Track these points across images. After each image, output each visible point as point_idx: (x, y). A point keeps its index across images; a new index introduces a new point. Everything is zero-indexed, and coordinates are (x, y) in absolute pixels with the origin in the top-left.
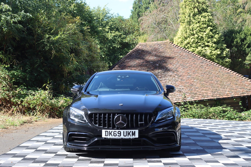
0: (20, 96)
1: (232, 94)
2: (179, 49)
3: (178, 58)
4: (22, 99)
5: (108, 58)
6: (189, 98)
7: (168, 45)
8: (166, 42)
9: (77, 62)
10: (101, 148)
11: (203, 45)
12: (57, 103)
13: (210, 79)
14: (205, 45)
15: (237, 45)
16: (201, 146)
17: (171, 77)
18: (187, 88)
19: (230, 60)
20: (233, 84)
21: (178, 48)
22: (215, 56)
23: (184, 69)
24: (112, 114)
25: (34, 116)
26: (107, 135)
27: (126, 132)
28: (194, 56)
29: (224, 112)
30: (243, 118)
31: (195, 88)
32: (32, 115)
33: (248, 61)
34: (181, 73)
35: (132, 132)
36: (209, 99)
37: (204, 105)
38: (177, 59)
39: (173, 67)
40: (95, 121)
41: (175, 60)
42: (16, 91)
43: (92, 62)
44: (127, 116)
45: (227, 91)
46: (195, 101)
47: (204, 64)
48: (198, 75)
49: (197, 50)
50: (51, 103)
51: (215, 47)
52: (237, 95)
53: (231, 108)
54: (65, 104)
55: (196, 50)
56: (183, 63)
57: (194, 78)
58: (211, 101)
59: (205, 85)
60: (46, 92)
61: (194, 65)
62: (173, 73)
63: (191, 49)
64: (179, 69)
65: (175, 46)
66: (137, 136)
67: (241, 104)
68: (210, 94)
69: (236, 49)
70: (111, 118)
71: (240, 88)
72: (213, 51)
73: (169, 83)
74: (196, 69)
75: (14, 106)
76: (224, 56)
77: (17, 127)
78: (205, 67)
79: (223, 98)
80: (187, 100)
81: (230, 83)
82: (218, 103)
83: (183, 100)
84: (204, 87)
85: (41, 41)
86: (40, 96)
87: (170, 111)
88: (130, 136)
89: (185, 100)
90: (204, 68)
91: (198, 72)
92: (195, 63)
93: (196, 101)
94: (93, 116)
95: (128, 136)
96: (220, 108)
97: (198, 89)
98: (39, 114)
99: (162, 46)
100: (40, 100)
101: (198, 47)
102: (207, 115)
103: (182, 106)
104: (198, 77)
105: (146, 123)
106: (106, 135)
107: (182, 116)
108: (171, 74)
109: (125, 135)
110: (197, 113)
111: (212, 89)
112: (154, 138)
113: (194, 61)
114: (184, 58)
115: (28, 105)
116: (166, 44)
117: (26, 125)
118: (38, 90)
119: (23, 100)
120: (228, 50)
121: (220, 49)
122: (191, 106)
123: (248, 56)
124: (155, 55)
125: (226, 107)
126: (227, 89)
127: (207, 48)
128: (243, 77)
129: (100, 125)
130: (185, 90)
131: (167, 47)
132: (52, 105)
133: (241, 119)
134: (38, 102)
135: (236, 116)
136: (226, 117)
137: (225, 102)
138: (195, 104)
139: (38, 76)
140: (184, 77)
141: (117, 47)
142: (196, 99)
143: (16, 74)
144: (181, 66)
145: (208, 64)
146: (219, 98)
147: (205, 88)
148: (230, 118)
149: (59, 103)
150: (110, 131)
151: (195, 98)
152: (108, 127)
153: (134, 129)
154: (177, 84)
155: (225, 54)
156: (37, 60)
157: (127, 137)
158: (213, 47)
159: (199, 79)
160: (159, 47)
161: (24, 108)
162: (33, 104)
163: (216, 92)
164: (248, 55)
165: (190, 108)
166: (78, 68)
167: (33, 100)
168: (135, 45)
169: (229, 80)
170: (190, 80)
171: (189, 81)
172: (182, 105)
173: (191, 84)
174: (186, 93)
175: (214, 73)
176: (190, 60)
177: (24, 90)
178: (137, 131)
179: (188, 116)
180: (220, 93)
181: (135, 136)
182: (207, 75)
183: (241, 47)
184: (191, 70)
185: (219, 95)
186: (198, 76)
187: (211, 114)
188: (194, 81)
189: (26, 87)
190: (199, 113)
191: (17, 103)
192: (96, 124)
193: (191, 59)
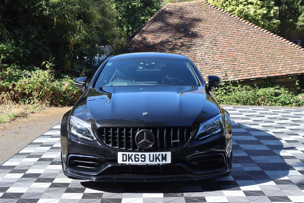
0: (11, 78)
1: (287, 71)
2: (217, 12)
3: (216, 23)
4: (14, 82)
5: (126, 20)
6: (232, 77)
7: (203, 7)
8: (201, 3)
9: (86, 31)
10: (116, 178)
11: (245, 2)
12: (61, 86)
13: (258, 51)
14: (248, 2)
15: (287, 2)
16: (257, 164)
17: (208, 49)
18: (229, 64)
19: (279, 21)
20: (288, 58)
21: (216, 10)
22: (260, 16)
23: (224, 38)
24: (132, 129)
25: (31, 105)
26: (125, 159)
27: (153, 155)
28: (237, 21)
29: (277, 95)
30: (300, 103)
31: (239, 63)
32: (28, 104)
33: (301, 22)
34: (221, 44)
35: (162, 155)
36: (257, 77)
37: (251, 86)
38: (215, 25)
39: (210, 36)
40: (107, 138)
41: (212, 27)
42: (6, 72)
43: (105, 30)
44: (155, 132)
45: (280, 67)
46: (239, 80)
47: (250, 32)
48: (243, 45)
49: (238, 9)
50: (53, 87)
51: (261, 5)
52: (293, 73)
53: (285, 90)
54: (71, 88)
55: (236, 9)
56: (223, 31)
57: (238, 50)
58: (260, 80)
59: (252, 59)
60: (46, 72)
61: (237, 33)
62: (211, 43)
63: (231, 8)
64: (218, 39)
65: (212, 7)
66: (169, 161)
67: (298, 84)
68: (258, 72)
69: (286, 7)
70: (131, 134)
71: (296, 63)
72: (257, 10)
73: (205, 57)
74: (240, 38)
75: (4, 92)
76: (272, 17)
77: (5, 125)
78: (251, 35)
79: (275, 76)
80: (229, 80)
81: (284, 56)
82: (268, 82)
83: (224, 79)
84: (251, 62)
85: (37, 4)
86: (37, 78)
87: (217, 121)
88: (160, 161)
89: (226, 79)
90: (251, 37)
91: (243, 41)
92: (239, 29)
93: (241, 81)
94: (104, 131)
95: (156, 161)
96: (272, 90)
97: (243, 65)
98: (37, 102)
99: (196, 7)
100: (38, 83)
101: (239, 5)
102: (254, 99)
103: (223, 88)
104: (243, 49)
105: (182, 142)
106: (123, 161)
107: (223, 101)
108: (208, 45)
109: (152, 159)
110: (241, 98)
111: (260, 65)
112: (194, 163)
113: (238, 28)
114: (224, 24)
115: (22, 90)
116: (202, 5)
117: (18, 121)
118: (35, 70)
119: (16, 83)
120: (276, 8)
121: (267, 7)
122: (234, 87)
123: (301, 16)
124: (186, 20)
125: (280, 88)
126: (281, 65)
127: (250, 6)
128: (300, 49)
129: (114, 144)
130: (226, 66)
131: (203, 8)
132: (53, 89)
133: (299, 104)
134: (35, 86)
135: (292, 100)
136: (280, 101)
137: (277, 81)
138: (240, 85)
139: (36, 51)
140: (225, 49)
141: (138, 6)
142: (241, 77)
143: (5, 49)
144: (221, 35)
145: (256, 31)
146: (269, 76)
147: (251, 64)
148: (284, 104)
149: (63, 87)
150: (129, 155)
151: (239, 76)
152: (126, 148)
153: (165, 150)
154: (216, 58)
155: (273, 13)
156: (33, 30)
157: (154, 163)
158: (258, 5)
159: (244, 51)
160: (192, 9)
161: (17, 94)
162: (29, 89)
163: (266, 69)
164: (301, 14)
165: (232, 90)
166: (88, 39)
167: (29, 83)
168: (161, 2)
169: (283, 52)
170: (232, 52)
171: (231, 54)
172: (222, 86)
173: (234, 58)
174: (227, 70)
175: (264, 43)
176: (233, 27)
177: (16, 70)
178: (169, 154)
179: (231, 101)
180: (272, 70)
181: (166, 161)
182: (255, 46)
183: (293, 5)
184: (234, 39)
185: (270, 72)
186: (243, 47)
187: (260, 98)
188: (238, 54)
189: (19, 66)
190: (245, 97)
191: (8, 88)
192: (108, 142)
193: (234, 25)
